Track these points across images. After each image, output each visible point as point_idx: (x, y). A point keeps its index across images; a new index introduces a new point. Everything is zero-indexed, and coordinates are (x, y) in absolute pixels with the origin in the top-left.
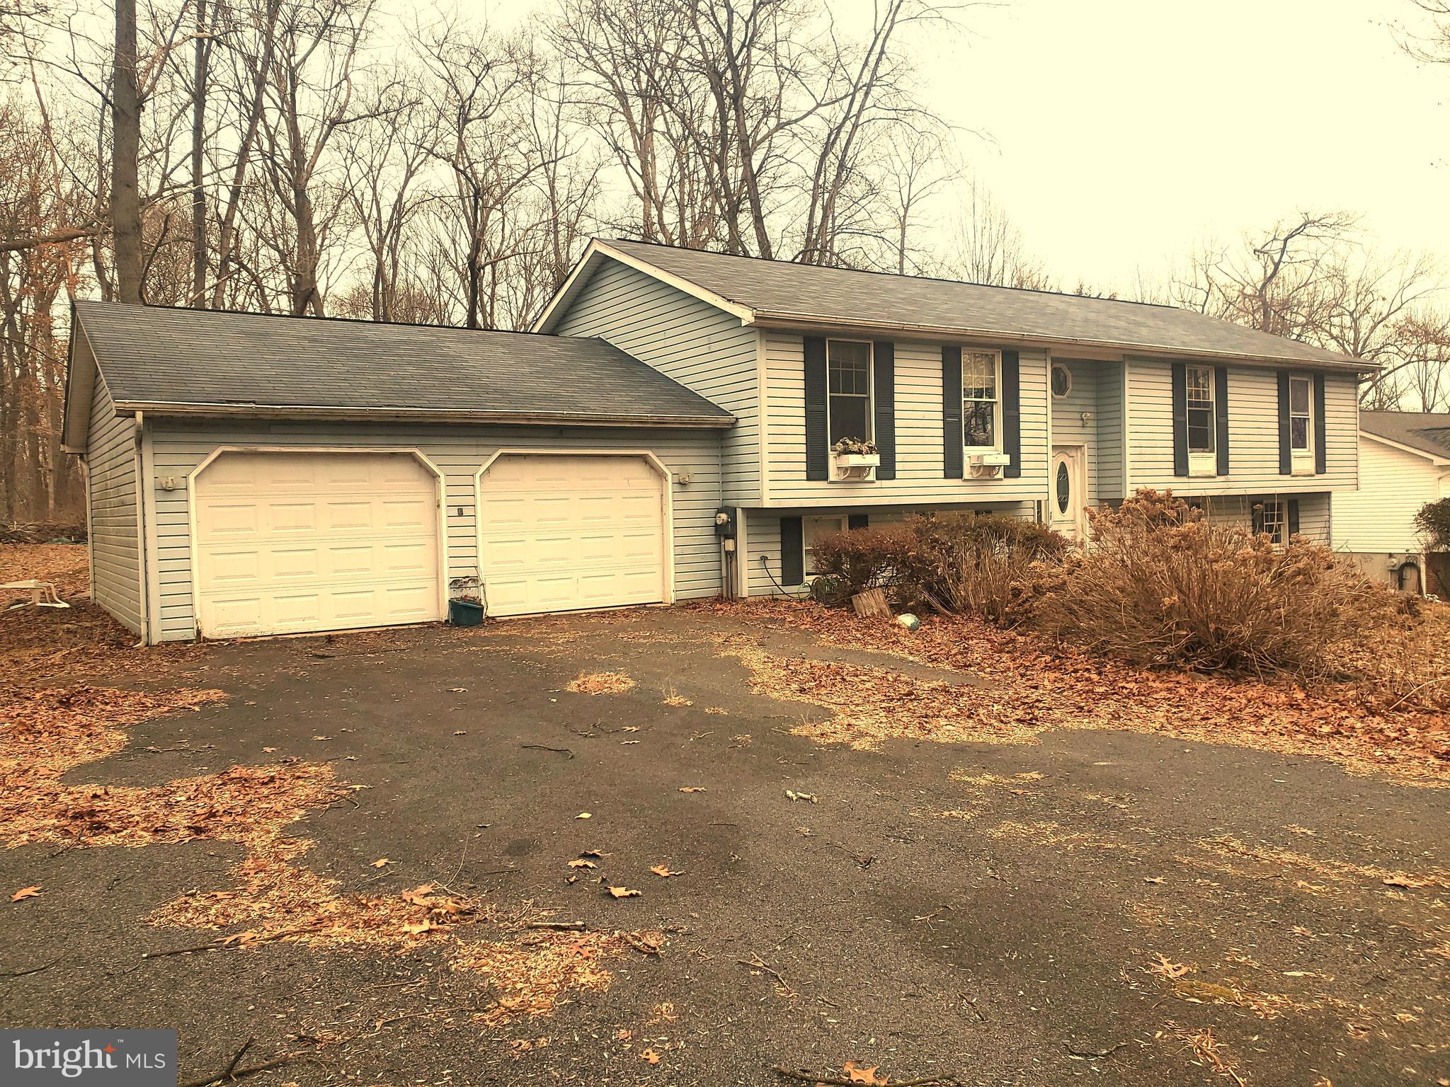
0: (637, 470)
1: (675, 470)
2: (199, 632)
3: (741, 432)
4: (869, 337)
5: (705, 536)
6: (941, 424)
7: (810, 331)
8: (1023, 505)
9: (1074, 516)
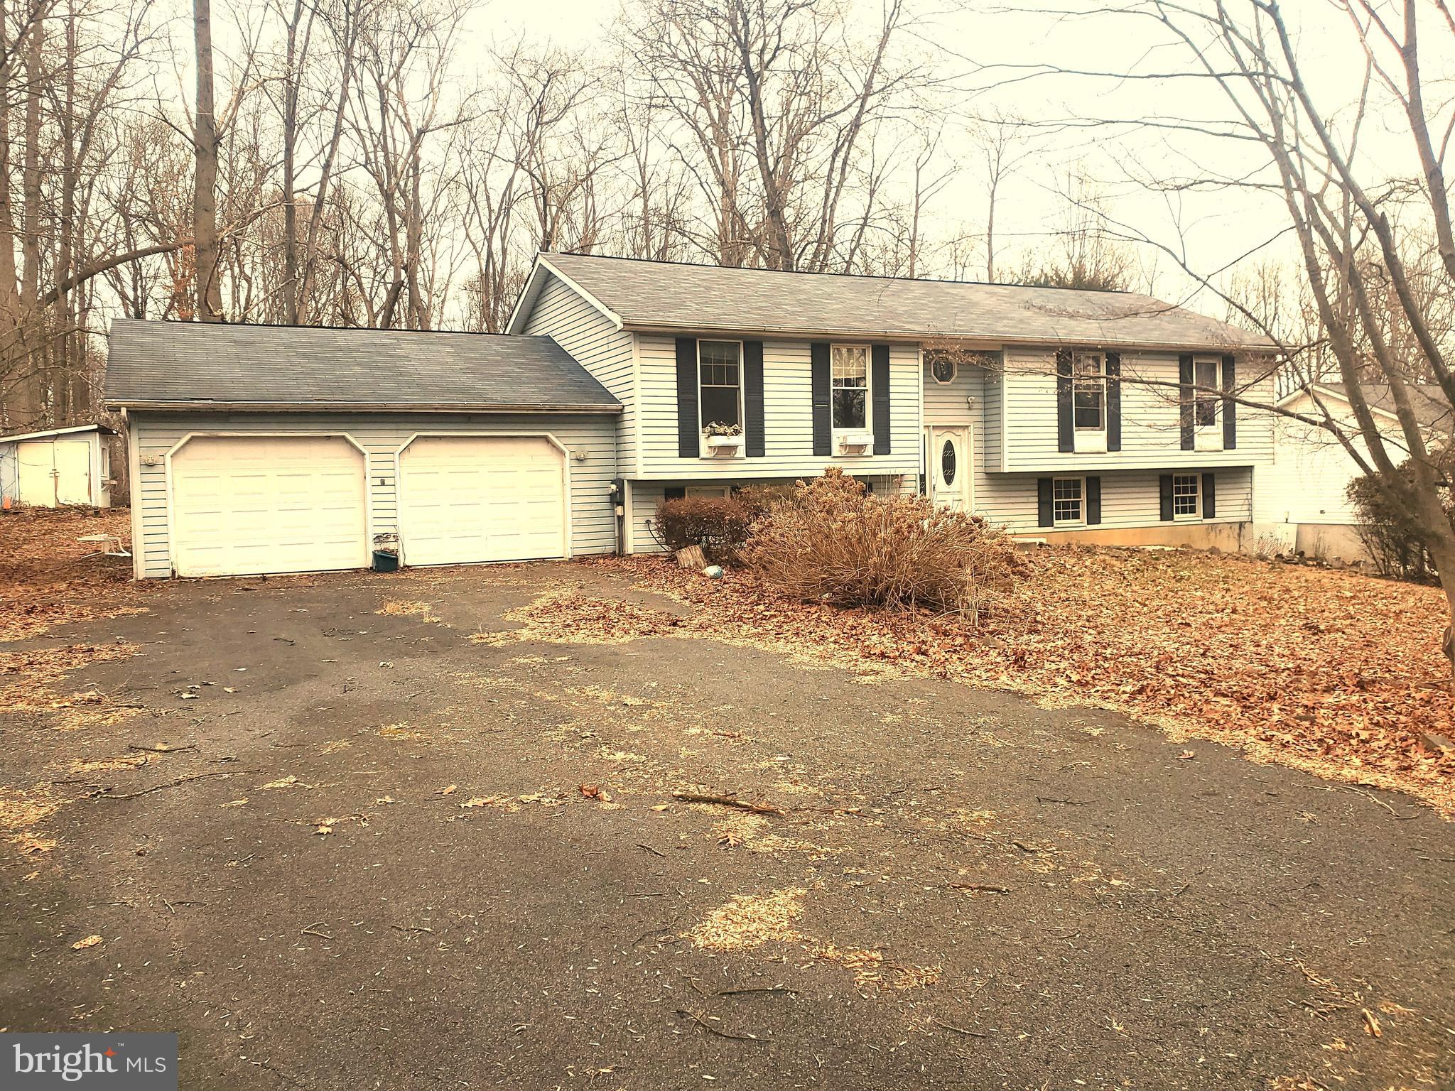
0: (540, 449)
1: (573, 448)
2: (174, 572)
3: (627, 417)
4: (738, 339)
5: (603, 503)
6: (810, 410)
7: (681, 333)
8: (905, 478)
9: (961, 487)
